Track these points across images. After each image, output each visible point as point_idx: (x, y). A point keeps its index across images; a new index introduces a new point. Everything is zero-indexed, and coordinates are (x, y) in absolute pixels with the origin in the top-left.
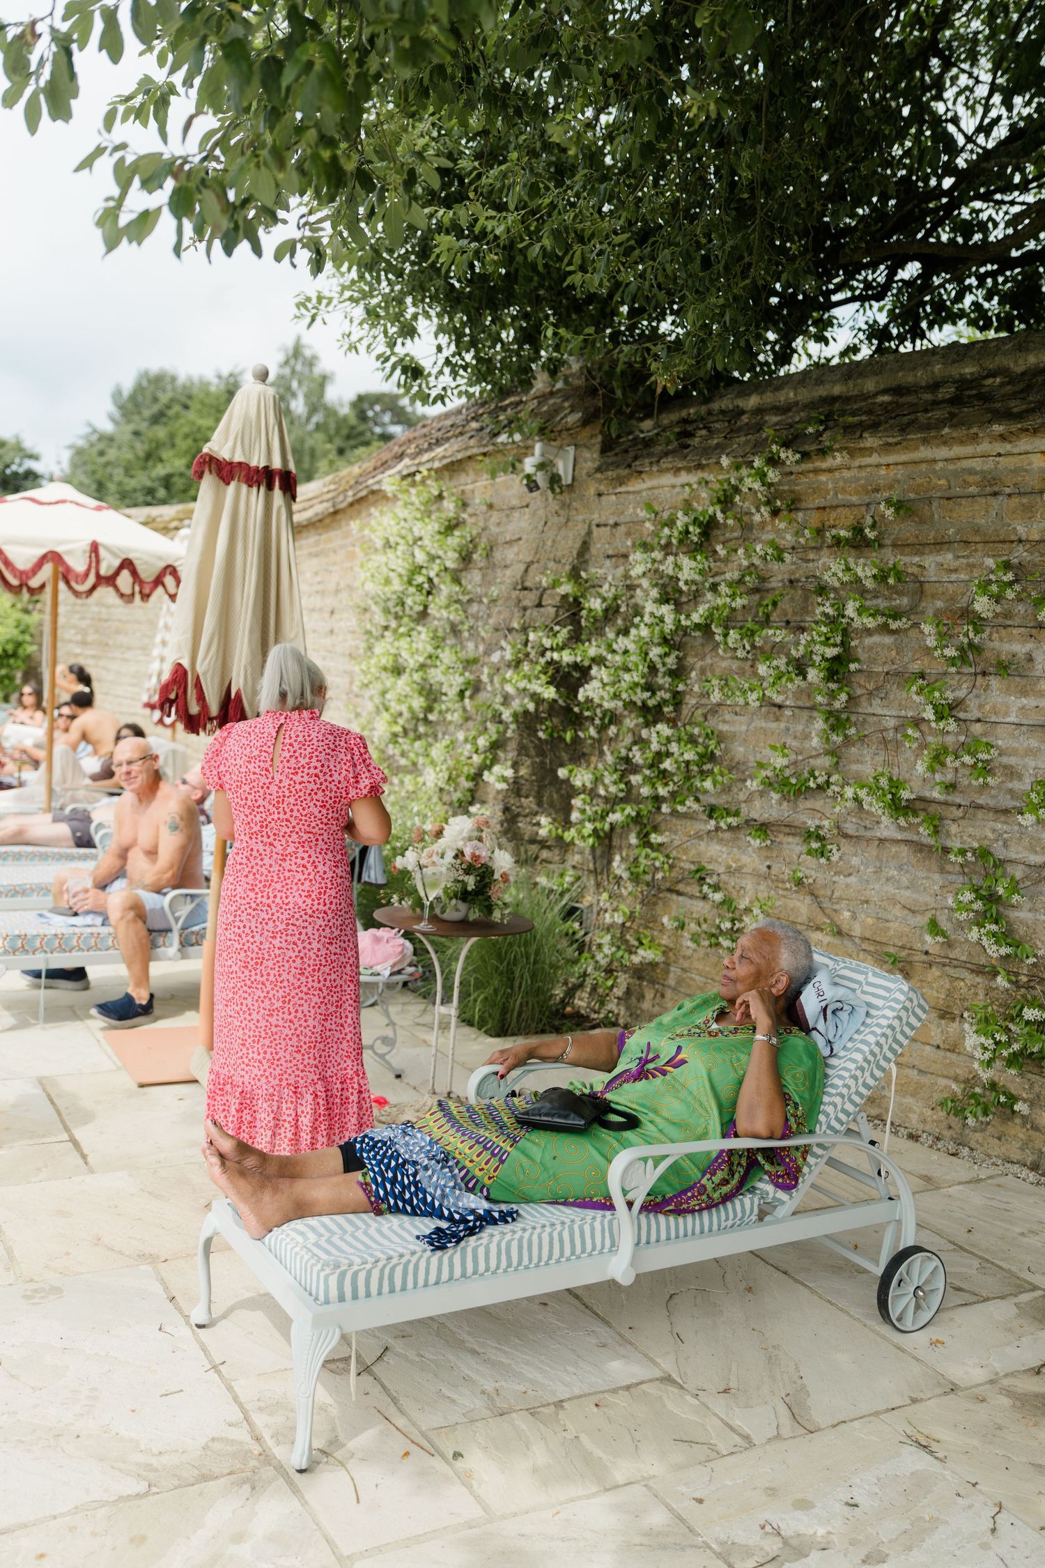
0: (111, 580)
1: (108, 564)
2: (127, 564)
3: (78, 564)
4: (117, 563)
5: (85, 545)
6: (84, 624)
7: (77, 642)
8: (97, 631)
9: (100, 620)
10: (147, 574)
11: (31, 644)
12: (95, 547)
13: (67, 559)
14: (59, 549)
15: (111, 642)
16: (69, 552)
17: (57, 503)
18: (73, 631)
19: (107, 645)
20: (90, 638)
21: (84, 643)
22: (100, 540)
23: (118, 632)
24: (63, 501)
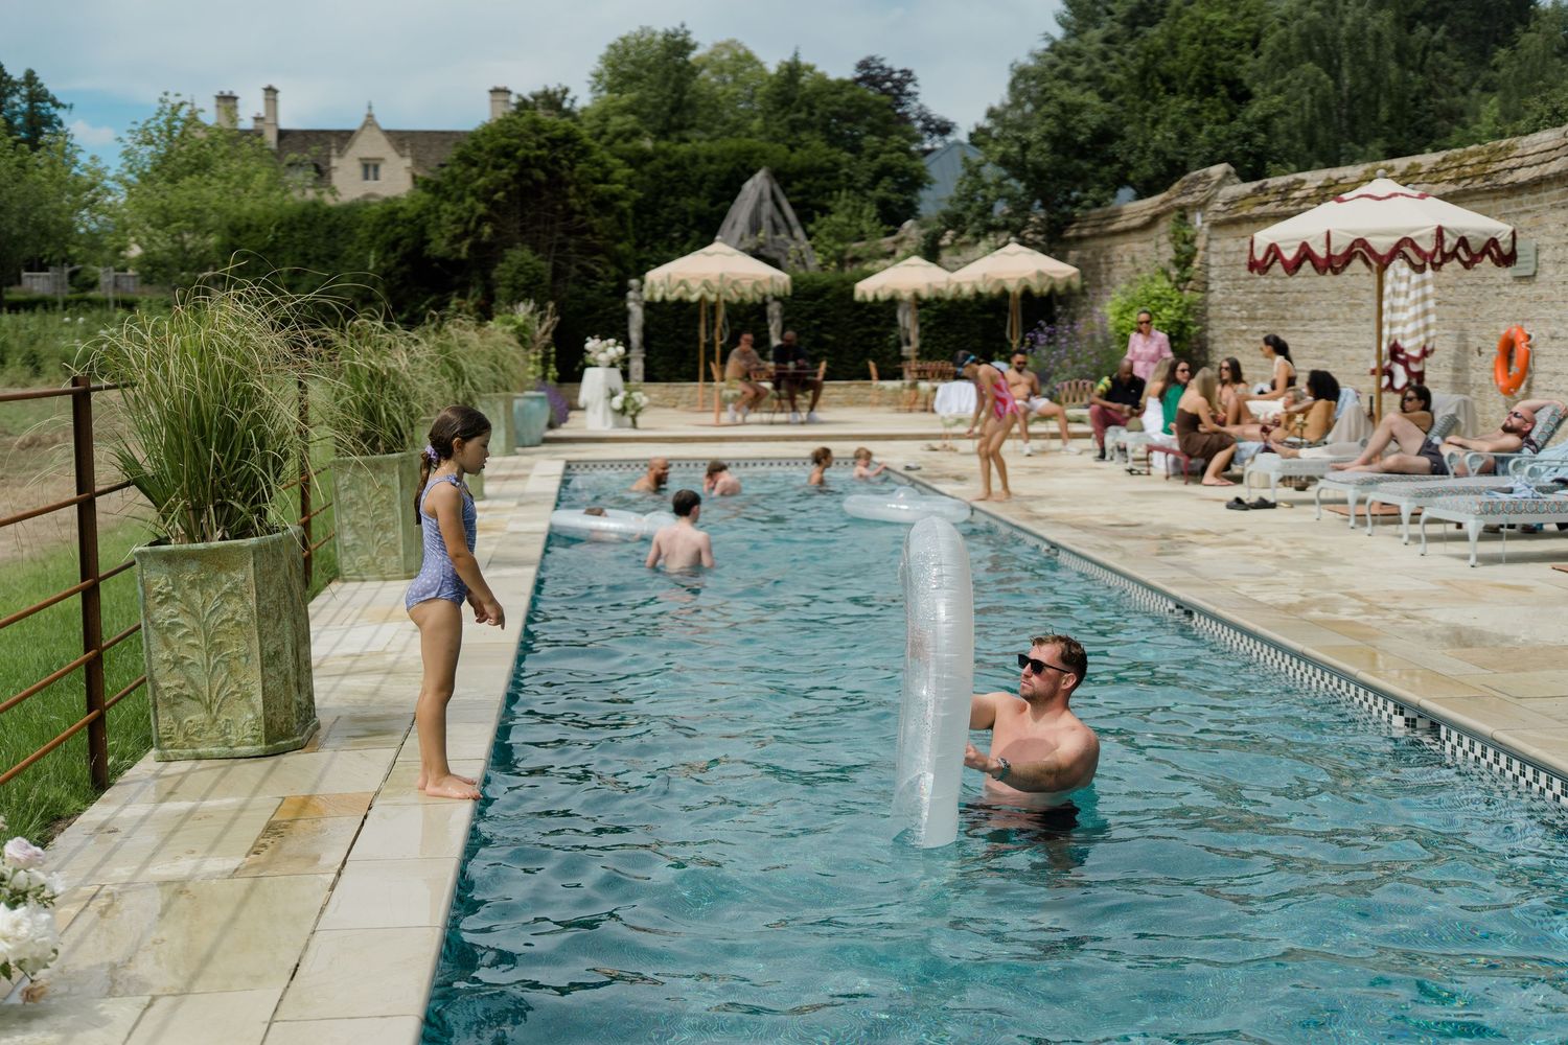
0: (1454, 254)
1: (1450, 243)
2: (1463, 242)
3: (1428, 246)
4: (1455, 241)
5: (1432, 230)
6: (1250, 299)
7: (1241, 319)
8: (1269, 304)
9: (1272, 292)
10: (1475, 247)
11: (1195, 325)
12: (1440, 231)
13: (1420, 244)
14: (1411, 236)
15: (1288, 315)
16: (1420, 237)
17: (1390, 197)
18: (1234, 308)
19: (1283, 318)
20: (1259, 313)
21: (1252, 319)
22: (1444, 224)
23: (1297, 303)
24: (1395, 195)
